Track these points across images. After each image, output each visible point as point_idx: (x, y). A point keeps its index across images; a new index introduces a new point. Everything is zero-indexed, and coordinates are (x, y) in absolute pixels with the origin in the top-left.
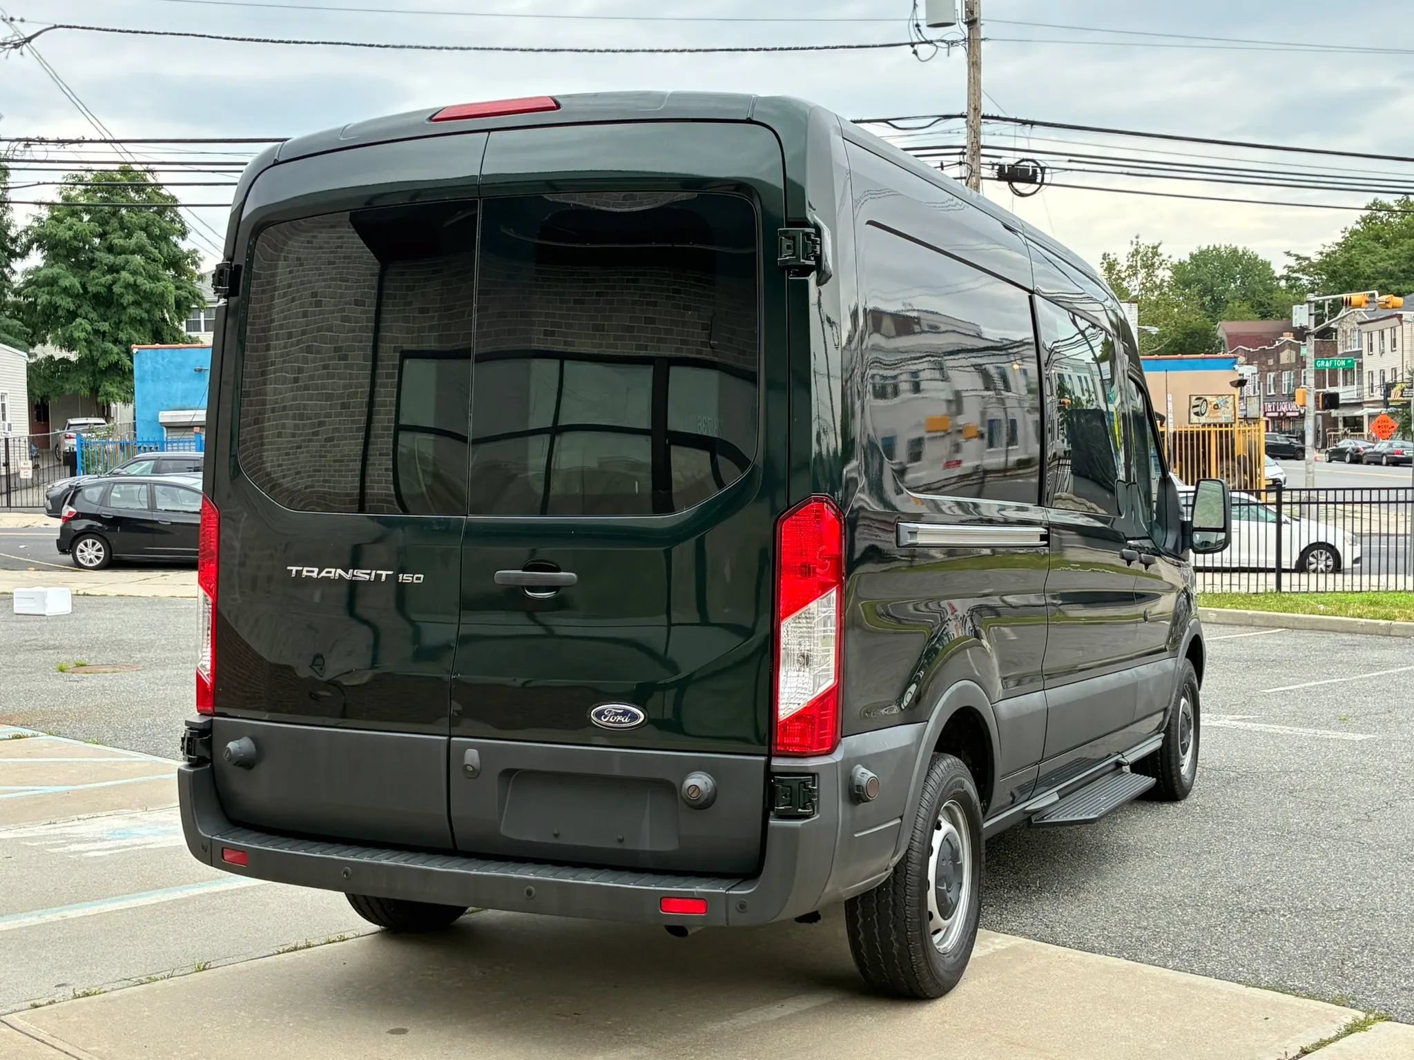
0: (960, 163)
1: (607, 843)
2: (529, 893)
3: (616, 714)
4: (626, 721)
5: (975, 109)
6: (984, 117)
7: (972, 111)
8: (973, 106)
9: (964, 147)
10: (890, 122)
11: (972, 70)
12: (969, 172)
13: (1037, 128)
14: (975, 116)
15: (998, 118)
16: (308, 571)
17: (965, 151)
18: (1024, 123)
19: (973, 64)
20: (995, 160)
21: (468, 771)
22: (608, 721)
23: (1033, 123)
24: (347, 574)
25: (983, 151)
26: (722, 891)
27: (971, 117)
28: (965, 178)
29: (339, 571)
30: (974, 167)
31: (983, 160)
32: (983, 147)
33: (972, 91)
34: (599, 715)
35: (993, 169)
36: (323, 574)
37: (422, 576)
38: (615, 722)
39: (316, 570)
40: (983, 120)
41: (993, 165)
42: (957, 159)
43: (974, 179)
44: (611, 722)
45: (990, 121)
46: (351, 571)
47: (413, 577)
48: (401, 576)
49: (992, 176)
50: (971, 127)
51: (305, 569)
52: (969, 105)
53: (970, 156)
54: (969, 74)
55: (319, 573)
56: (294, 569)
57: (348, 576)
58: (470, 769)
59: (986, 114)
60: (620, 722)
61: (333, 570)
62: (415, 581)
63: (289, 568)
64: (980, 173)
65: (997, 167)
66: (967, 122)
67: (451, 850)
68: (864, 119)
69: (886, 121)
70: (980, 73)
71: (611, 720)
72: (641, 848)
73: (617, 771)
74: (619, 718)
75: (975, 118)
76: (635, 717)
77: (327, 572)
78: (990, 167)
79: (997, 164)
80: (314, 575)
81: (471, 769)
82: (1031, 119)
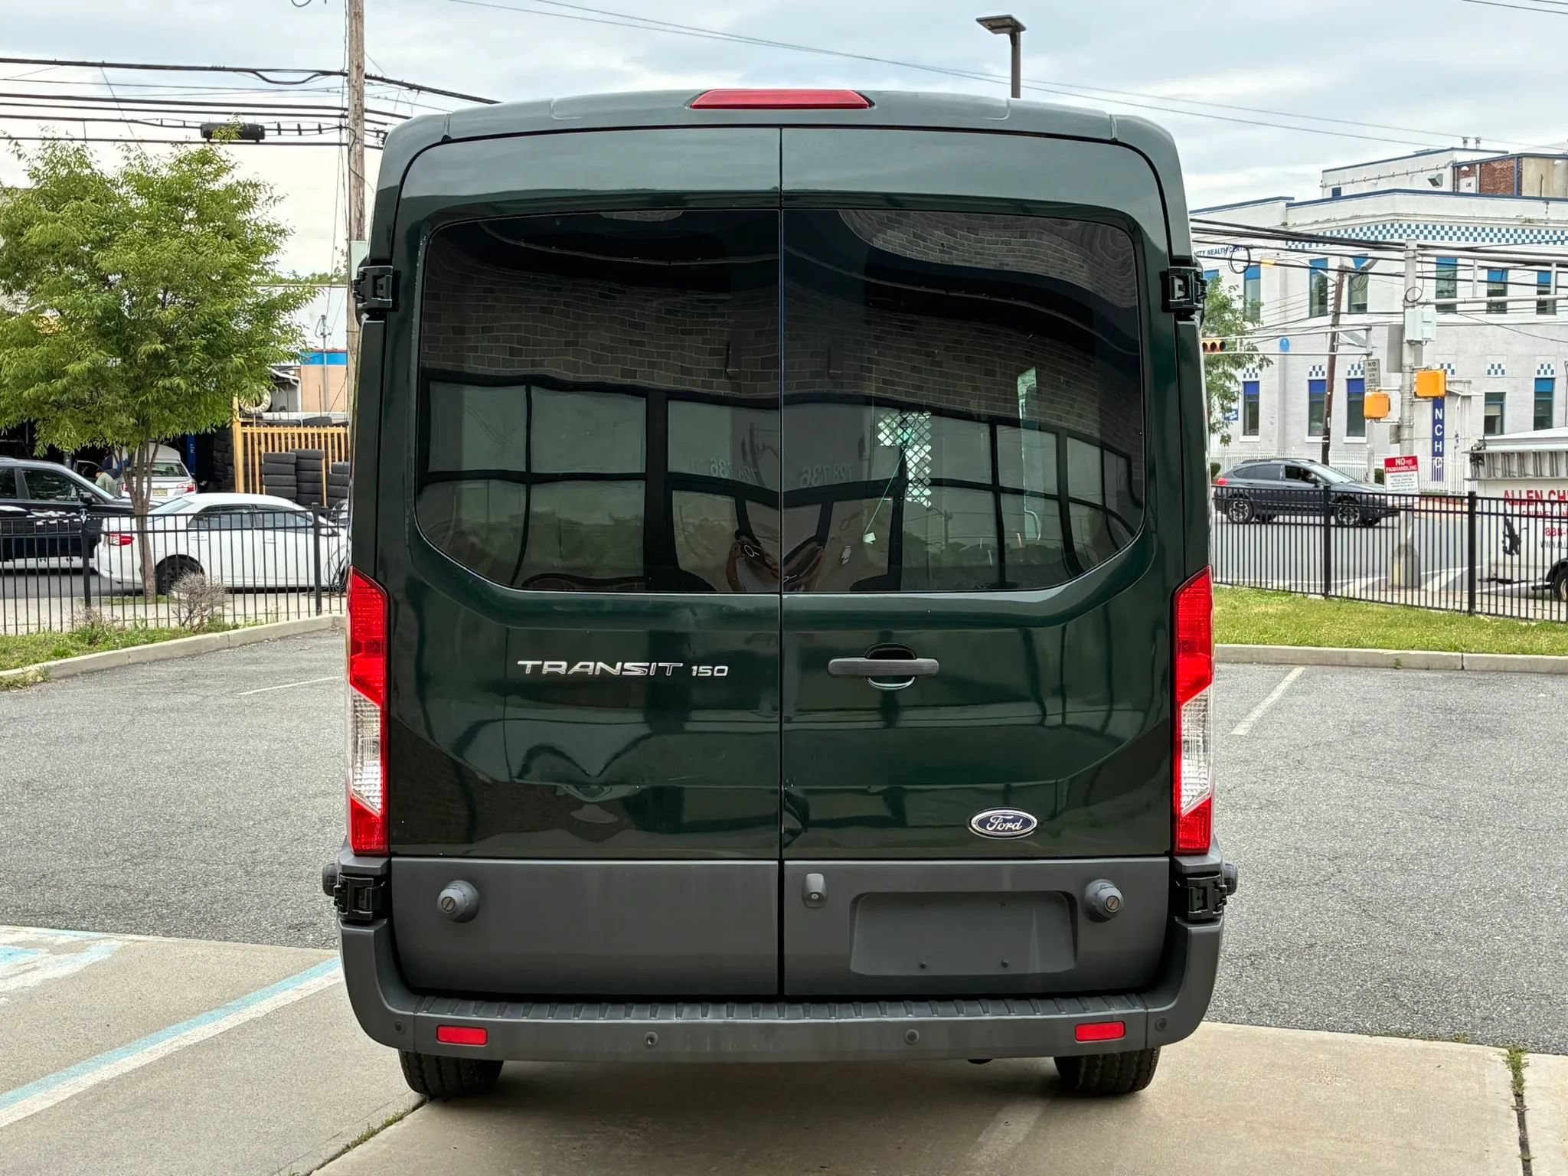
0: (340, 127)
1: (988, 968)
2: (912, 1037)
3: (1005, 821)
4: (1017, 828)
5: (358, 67)
6: (367, 77)
7: (355, 69)
8: (355, 63)
9: (346, 110)
10: (259, 72)
11: (354, 22)
12: (352, 138)
13: (424, 95)
14: (357, 75)
15: (382, 79)
16: (550, 666)
17: (346, 113)
18: (411, 87)
19: (356, 14)
20: (380, 127)
21: (814, 900)
22: (995, 830)
23: (420, 89)
24: (614, 667)
25: (367, 116)
26: (1139, 1010)
27: (354, 75)
28: (347, 144)
29: (600, 664)
30: (358, 133)
31: (368, 126)
32: (367, 111)
33: (355, 46)
34: (983, 823)
35: (378, 136)
36: (577, 668)
37: (726, 668)
38: (1004, 831)
39: (564, 664)
40: (366, 81)
41: (378, 132)
42: (336, 122)
43: (358, 147)
44: (998, 831)
45: (375, 82)
46: (619, 664)
47: (713, 670)
48: (695, 668)
49: (376, 145)
50: (353, 86)
51: (547, 663)
52: (351, 62)
53: (354, 120)
54: (351, 27)
55: (569, 668)
56: (529, 663)
57: (616, 671)
58: (815, 897)
59: (368, 74)
60: (1010, 830)
61: (592, 664)
62: (716, 674)
63: (520, 663)
64: (363, 140)
65: (382, 135)
66: (349, 81)
67: (778, 996)
68: (227, 66)
69: (254, 71)
70: (362, 27)
71: (999, 828)
72: (1030, 971)
73: (1007, 887)
74: (1009, 825)
75: (358, 77)
76: (1027, 822)
77: (582, 667)
78: (375, 134)
79: (382, 132)
80: (562, 671)
81: (817, 896)
82: (419, 84)
